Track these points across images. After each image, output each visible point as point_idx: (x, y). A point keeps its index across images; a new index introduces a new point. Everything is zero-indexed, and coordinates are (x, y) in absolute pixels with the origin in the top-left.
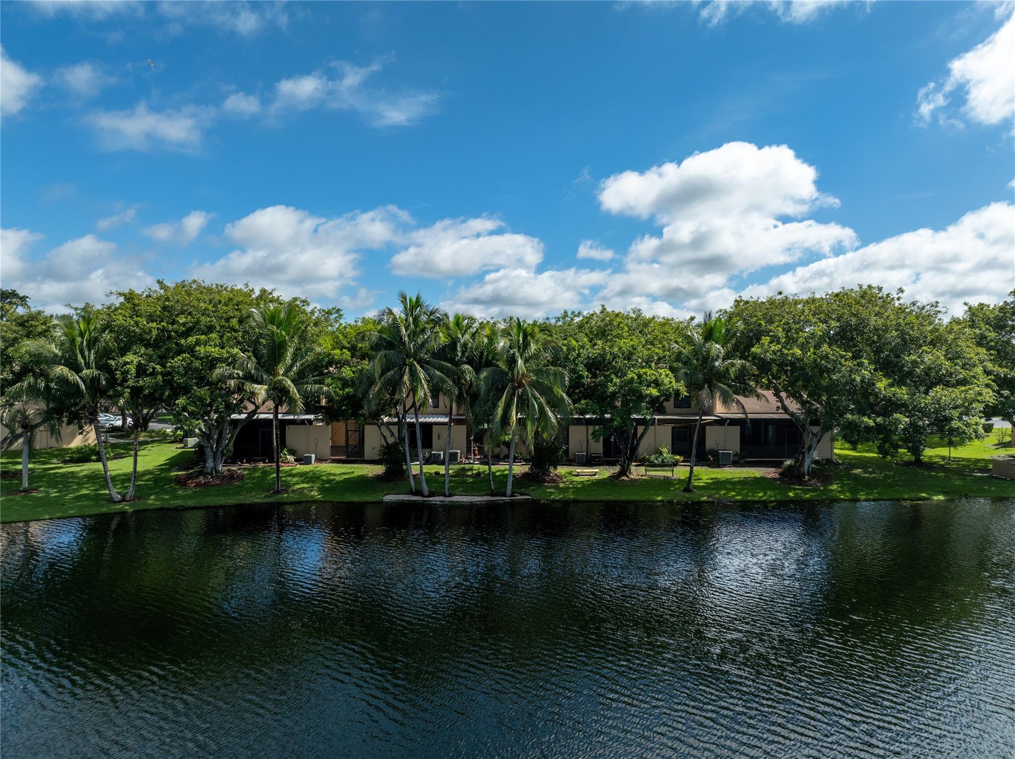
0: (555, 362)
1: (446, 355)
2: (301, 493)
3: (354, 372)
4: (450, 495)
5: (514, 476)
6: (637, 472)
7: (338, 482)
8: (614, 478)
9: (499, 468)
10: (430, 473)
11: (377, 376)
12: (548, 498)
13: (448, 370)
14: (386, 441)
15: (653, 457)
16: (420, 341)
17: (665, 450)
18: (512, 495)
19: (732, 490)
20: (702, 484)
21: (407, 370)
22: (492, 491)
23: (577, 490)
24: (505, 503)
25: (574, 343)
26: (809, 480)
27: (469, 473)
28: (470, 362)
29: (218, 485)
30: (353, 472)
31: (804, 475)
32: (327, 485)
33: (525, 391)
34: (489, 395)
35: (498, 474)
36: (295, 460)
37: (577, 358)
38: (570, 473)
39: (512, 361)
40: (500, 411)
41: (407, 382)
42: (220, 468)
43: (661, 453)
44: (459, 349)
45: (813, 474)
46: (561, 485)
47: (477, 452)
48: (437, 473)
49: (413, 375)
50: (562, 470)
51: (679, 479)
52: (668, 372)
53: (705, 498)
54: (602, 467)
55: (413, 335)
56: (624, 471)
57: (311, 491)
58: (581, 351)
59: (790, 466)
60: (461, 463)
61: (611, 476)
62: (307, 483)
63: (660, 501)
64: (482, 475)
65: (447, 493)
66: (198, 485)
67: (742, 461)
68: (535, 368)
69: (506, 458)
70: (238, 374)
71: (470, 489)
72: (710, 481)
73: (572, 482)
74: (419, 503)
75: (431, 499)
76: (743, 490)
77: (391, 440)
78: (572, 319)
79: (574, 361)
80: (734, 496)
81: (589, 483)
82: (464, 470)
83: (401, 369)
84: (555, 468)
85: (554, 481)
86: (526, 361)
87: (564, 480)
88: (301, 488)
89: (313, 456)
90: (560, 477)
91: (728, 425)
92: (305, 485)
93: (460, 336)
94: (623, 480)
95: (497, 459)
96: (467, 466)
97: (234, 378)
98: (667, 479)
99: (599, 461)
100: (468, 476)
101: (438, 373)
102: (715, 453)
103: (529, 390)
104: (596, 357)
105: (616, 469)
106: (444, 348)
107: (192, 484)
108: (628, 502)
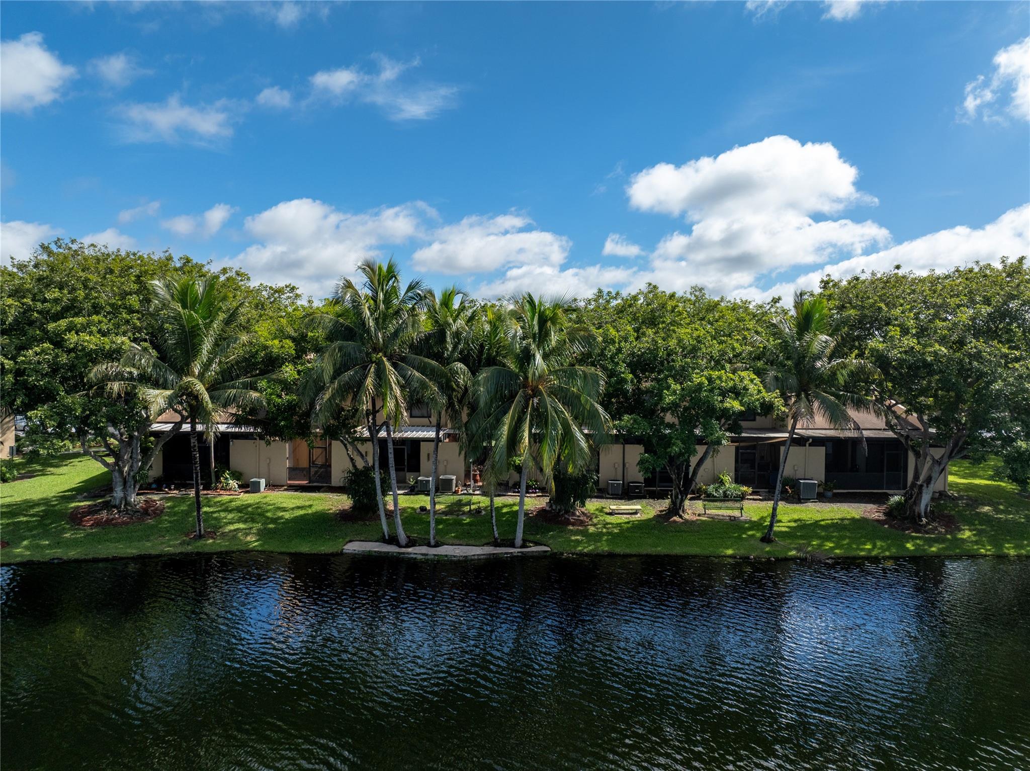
0: (584, 359)
1: (430, 347)
2: (234, 537)
3: (299, 372)
4: (437, 545)
5: (526, 514)
6: (693, 510)
7: (288, 521)
8: (663, 517)
9: (507, 501)
10: (413, 508)
11: (327, 378)
12: (573, 550)
13: (433, 370)
14: (354, 466)
15: (711, 489)
16: (391, 328)
17: (727, 479)
18: (523, 546)
19: (828, 538)
20: (784, 529)
21: (372, 370)
22: (496, 539)
23: (614, 538)
24: (513, 557)
25: (612, 332)
26: (928, 524)
27: (467, 509)
28: (464, 360)
29: (124, 523)
30: (310, 506)
31: (920, 517)
32: (271, 526)
33: (542, 402)
34: (491, 406)
35: (505, 510)
36: (240, 487)
37: (617, 354)
38: (601, 510)
39: (526, 357)
40: (505, 430)
41: (370, 387)
42: (133, 498)
43: (722, 483)
44: (448, 340)
45: (932, 516)
46: (592, 529)
47: (478, 478)
48: (423, 509)
49: (380, 375)
50: (592, 505)
51: (750, 521)
52: (753, 376)
53: (793, 553)
54: (644, 501)
55: (382, 320)
56: (675, 509)
57: (247, 535)
58: (623, 344)
59: (899, 504)
60: (456, 492)
61: (658, 516)
62: (245, 522)
63: (730, 556)
64: (483, 513)
65: (433, 542)
66: (98, 524)
67: (829, 494)
68: (557, 368)
69: (515, 487)
70: (131, 373)
71: (466, 536)
72: (793, 524)
73: (605, 524)
74: (393, 556)
75: (410, 550)
76: (844, 538)
77: (360, 464)
78: (608, 302)
79: (612, 358)
80: (832, 549)
81: (629, 525)
82: (460, 504)
83: (365, 368)
84: (583, 504)
85: (582, 523)
86: (545, 357)
87: (595, 521)
88: (235, 530)
89: (263, 482)
90: (590, 517)
91: (810, 445)
92: (242, 526)
93: (451, 321)
94: (675, 522)
95: (504, 488)
96: (465, 498)
97: (123, 379)
98: (733, 519)
99: (640, 492)
100: (464, 513)
101: (417, 374)
102: (793, 483)
103: (548, 400)
104: (643, 354)
105: (665, 504)
106: (428, 337)
107: (89, 521)
108: (686, 557)
